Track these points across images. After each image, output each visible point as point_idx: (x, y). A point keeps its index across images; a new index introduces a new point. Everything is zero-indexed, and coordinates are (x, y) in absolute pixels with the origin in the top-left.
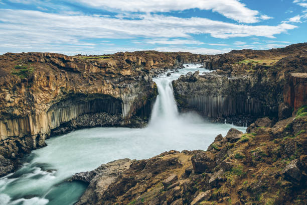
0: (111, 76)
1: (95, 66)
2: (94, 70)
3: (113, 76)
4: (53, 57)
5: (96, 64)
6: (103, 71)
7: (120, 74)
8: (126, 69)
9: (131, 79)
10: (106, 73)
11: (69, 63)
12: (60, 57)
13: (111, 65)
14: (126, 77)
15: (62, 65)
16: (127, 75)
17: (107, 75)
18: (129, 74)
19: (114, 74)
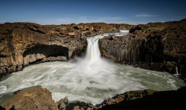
0: (62, 36)
1: (53, 30)
2: (53, 32)
3: (64, 35)
4: (30, 25)
5: (54, 29)
6: (58, 33)
7: (68, 35)
8: (71, 32)
9: (74, 38)
10: (60, 34)
11: (38, 28)
12: (33, 25)
13: (63, 30)
14: (71, 36)
15: (35, 29)
16: (72, 35)
17: (60, 35)
18: (73, 35)
19: (64, 34)
